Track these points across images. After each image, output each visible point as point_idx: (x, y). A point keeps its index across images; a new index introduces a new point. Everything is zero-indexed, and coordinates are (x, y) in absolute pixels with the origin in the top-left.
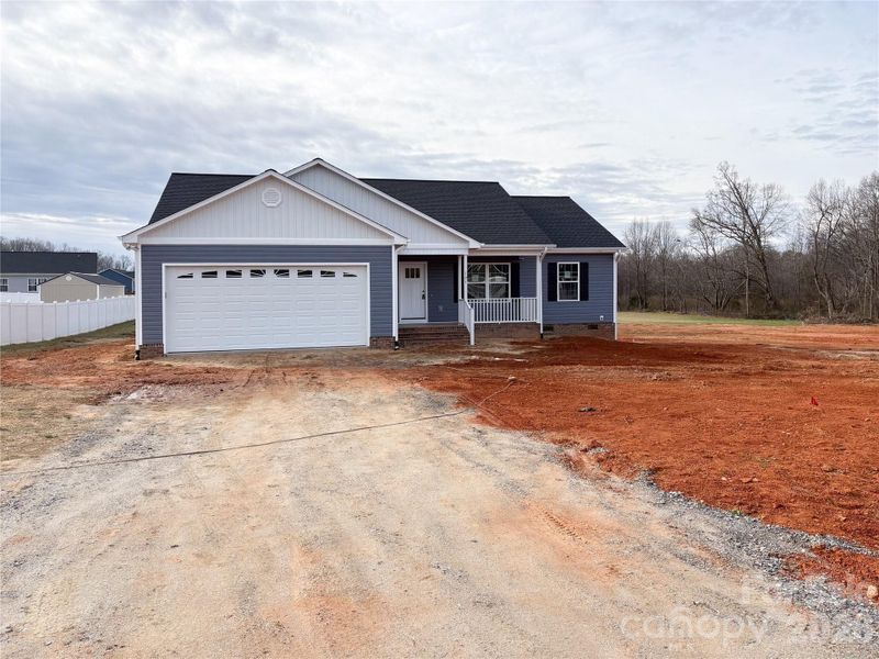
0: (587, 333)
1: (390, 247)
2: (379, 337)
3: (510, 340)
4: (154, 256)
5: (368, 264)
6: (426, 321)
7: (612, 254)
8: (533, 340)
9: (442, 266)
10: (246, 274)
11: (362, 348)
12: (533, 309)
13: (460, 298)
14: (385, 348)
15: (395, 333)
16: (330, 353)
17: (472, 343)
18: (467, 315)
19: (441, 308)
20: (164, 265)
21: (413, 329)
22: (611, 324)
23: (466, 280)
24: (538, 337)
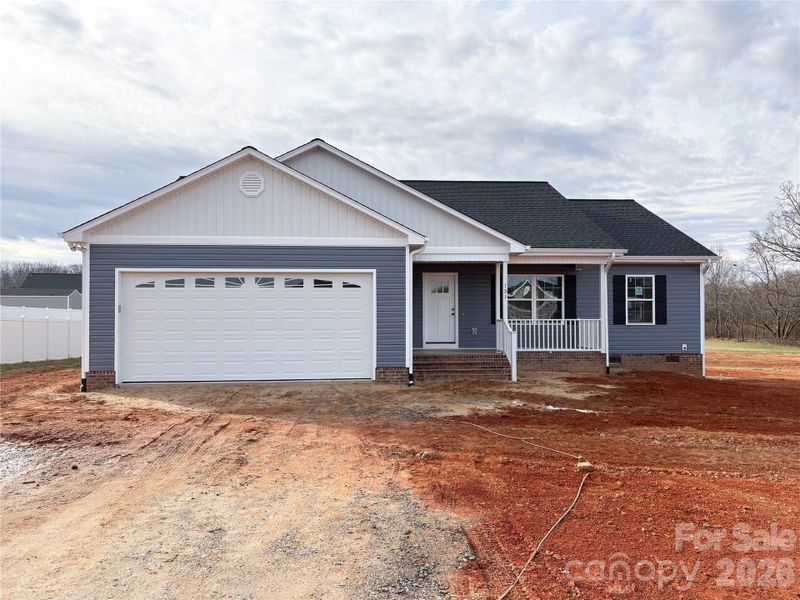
0: (666, 367)
1: (404, 249)
2: (388, 368)
3: (565, 375)
4: (106, 259)
5: (374, 271)
6: (456, 346)
7: (697, 266)
8: (596, 375)
9: (475, 277)
10: (220, 282)
11: (365, 381)
12: (595, 334)
13: (498, 317)
14: (396, 383)
15: (409, 363)
16: (321, 389)
17: (514, 378)
18: (508, 341)
19: (475, 330)
20: (117, 270)
21: (435, 357)
22: (698, 355)
23: (505, 294)
24: (602, 372)
